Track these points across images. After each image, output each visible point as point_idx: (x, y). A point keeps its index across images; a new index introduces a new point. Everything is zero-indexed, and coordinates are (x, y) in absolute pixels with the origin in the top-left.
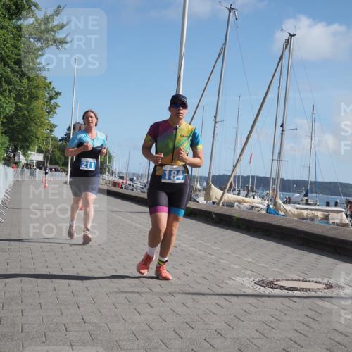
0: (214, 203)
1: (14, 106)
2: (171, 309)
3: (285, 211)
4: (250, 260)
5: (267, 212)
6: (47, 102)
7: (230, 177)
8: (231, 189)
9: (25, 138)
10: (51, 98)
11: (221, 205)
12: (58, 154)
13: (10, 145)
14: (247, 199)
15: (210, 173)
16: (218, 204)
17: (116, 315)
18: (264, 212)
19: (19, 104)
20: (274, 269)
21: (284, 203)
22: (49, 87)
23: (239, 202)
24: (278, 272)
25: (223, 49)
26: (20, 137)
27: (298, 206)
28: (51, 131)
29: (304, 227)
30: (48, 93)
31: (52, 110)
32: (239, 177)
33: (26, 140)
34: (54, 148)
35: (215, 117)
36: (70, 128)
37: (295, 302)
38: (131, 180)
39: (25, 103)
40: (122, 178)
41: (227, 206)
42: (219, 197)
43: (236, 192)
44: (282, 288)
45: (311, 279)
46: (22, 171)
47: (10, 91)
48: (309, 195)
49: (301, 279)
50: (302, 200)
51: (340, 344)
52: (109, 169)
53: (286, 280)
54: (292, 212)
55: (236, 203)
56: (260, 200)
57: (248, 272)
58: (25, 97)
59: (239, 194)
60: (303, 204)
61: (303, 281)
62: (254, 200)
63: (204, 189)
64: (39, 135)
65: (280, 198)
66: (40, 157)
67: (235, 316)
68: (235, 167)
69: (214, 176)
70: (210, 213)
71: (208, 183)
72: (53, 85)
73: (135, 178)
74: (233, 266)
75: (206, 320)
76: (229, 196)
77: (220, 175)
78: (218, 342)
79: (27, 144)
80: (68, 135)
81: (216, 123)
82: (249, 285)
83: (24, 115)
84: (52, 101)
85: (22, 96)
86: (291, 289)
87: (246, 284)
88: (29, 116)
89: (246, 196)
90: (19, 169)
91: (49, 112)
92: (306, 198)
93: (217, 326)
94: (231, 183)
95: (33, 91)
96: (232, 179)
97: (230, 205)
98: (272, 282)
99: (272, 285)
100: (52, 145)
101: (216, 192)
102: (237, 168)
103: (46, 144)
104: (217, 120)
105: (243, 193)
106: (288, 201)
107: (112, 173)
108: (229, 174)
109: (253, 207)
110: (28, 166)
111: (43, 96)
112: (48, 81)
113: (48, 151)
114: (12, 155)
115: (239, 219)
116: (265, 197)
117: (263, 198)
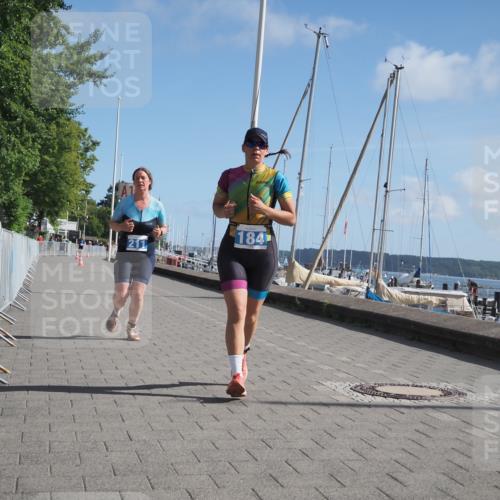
0: (298, 285)
1: (39, 159)
2: (243, 423)
3: (390, 296)
4: (344, 359)
5: (367, 297)
6: (82, 155)
7: (318, 251)
8: (320, 268)
9: (54, 202)
10: (87, 150)
11: (307, 288)
12: (96, 221)
13: (34, 210)
14: (340, 280)
15: (292, 247)
16: (304, 286)
17: (171, 431)
18: (363, 297)
19: (46, 157)
20: (376, 371)
21: (389, 286)
22: (84, 136)
23: (331, 284)
24: (381, 374)
25: (310, 85)
26: (47, 199)
27: (407, 289)
28: (88, 192)
29: (414, 316)
30: (84, 143)
31: (88, 165)
32: (330, 251)
33: (54, 203)
34: (92, 214)
35: (300, 174)
36: (111, 188)
37: (403, 413)
38: (191, 255)
39: (53, 155)
40: (179, 253)
41: (315, 289)
42: (305, 279)
43: (327, 271)
44: (387, 395)
45: (424, 384)
46: (50, 245)
47: (34, 140)
48: (421, 274)
49: (411, 383)
50: (412, 282)
51: (461, 467)
52: (162, 242)
53: (391, 385)
54: (399, 296)
55: (327, 286)
56: (358, 281)
57: (341, 375)
58: (54, 148)
59: (330, 274)
60: (413, 287)
61: (413, 386)
62: (350, 282)
63: (286, 268)
64: (71, 198)
65: (384, 278)
66: (73, 226)
67: (325, 431)
68: (325, 239)
69: (298, 251)
70: (293, 298)
71: (290, 260)
72: (89, 132)
73: (196, 253)
74: (322, 366)
75: (289, 437)
76: (318, 277)
77: (305, 250)
78: (303, 465)
79: (56, 209)
80: (109, 197)
81: (300, 181)
82: (342, 391)
83: (52, 171)
84: (89, 154)
85: (49, 147)
86: (397, 397)
87: (340, 390)
88: (59, 172)
89: (340, 276)
90: (46, 242)
91: (84, 168)
92: (417, 279)
93: (302, 444)
94: (320, 260)
95: (64, 140)
96: (321, 254)
97: (319, 288)
98: (373, 388)
99: (372, 391)
100: (88, 210)
101: (301, 272)
102: (328, 240)
103: (81, 209)
104: (302, 179)
105: (336, 273)
106: (394, 283)
107: (166, 247)
108: (318, 247)
109: (348, 291)
110: (57, 237)
111: (77, 146)
112: (83, 127)
113: (84, 218)
114: (36, 224)
115: (331, 306)
116: (365, 278)
117: (361, 278)
